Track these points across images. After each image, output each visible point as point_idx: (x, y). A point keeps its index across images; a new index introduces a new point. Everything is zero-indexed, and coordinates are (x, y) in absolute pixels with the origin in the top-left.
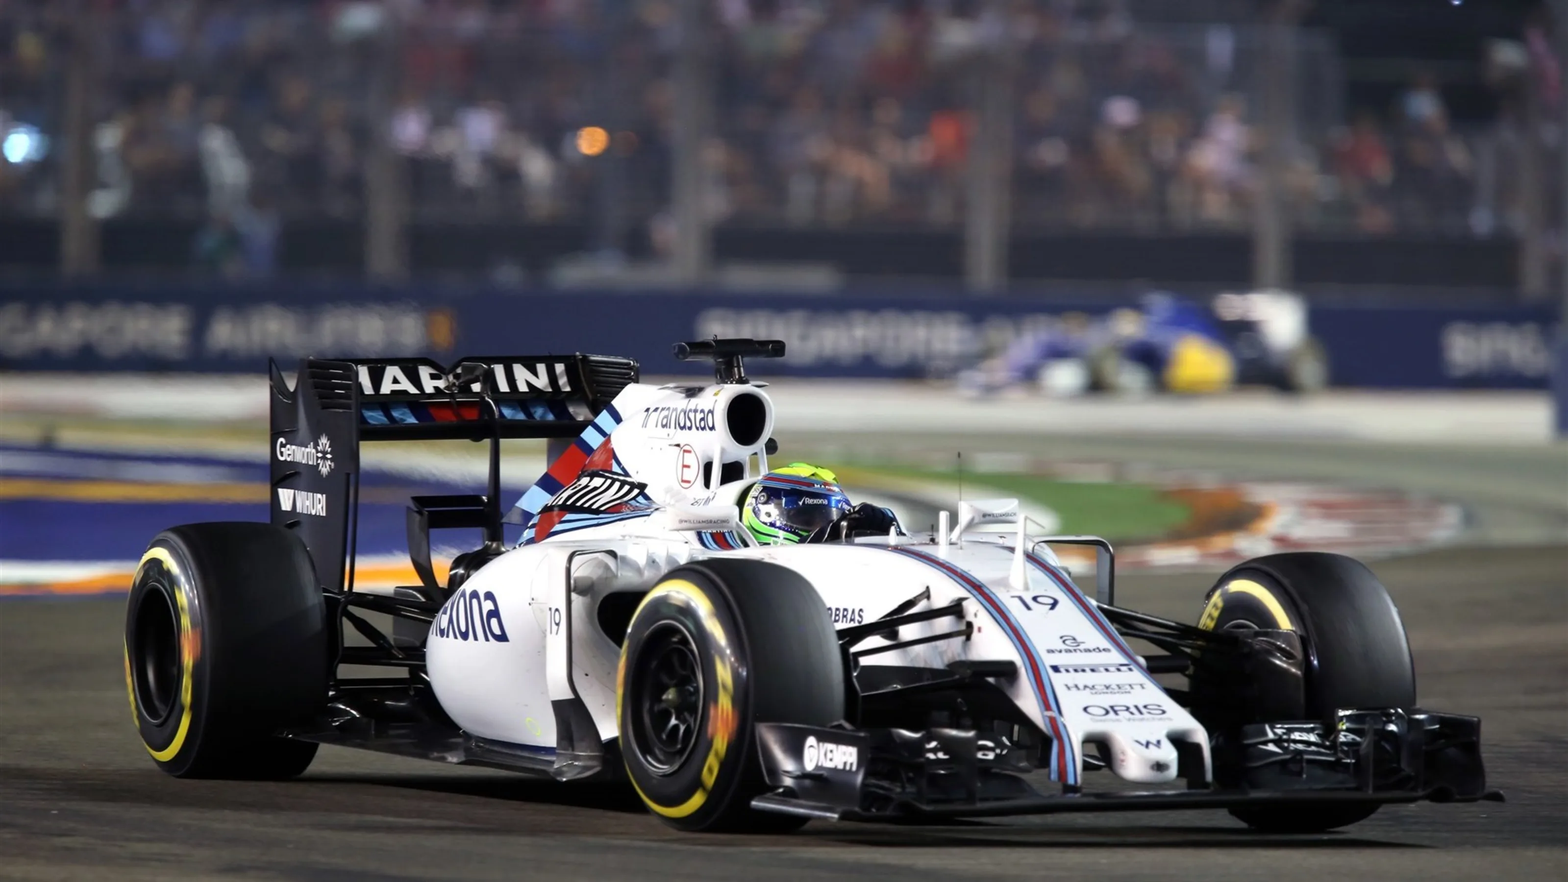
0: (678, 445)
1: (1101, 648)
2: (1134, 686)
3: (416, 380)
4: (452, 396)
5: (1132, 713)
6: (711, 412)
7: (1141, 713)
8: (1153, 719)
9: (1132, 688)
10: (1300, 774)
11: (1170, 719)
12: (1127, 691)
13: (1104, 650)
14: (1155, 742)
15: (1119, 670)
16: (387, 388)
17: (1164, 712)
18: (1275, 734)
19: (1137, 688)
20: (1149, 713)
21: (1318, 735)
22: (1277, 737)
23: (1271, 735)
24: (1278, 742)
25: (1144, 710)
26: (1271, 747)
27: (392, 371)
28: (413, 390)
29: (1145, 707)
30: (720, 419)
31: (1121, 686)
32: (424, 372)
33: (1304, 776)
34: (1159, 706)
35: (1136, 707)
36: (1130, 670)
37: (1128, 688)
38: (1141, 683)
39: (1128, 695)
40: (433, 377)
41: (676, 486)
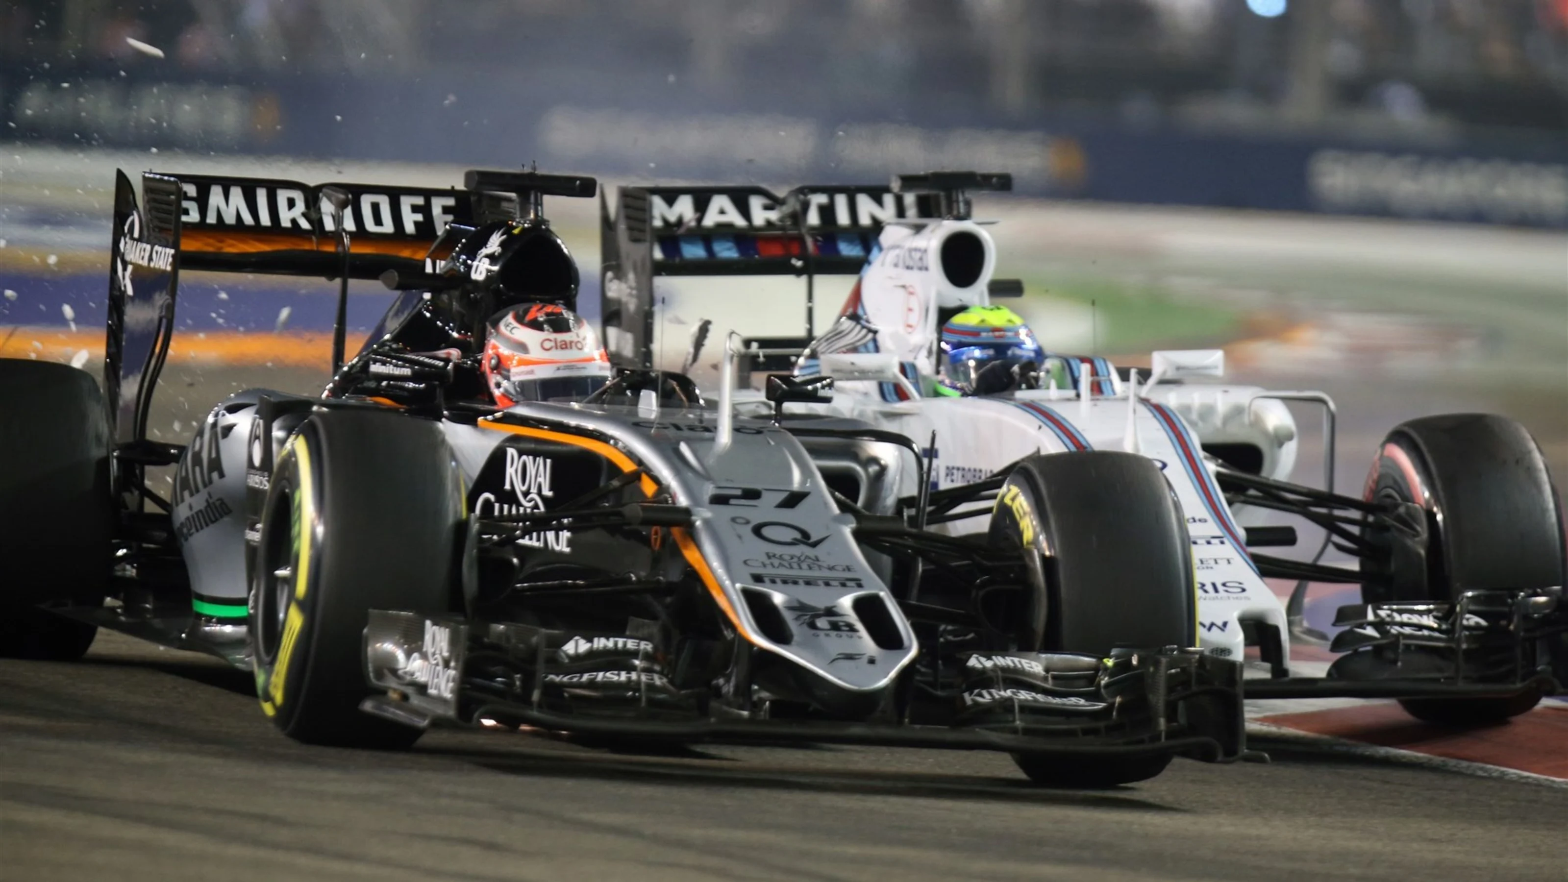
0: (904, 287)
1: (1197, 518)
2: (1219, 561)
3: (745, 211)
4: (782, 228)
5: (1206, 591)
6: (925, 251)
7: (1216, 591)
8: (1229, 598)
9: (1216, 562)
10: (1395, 662)
11: (1248, 598)
12: (1209, 566)
13: (1200, 520)
14: (1220, 624)
15: (1209, 543)
16: (711, 219)
17: (1244, 590)
18: (1376, 615)
19: (1223, 563)
20: (1227, 591)
21: (1435, 617)
22: (1378, 620)
23: (1371, 617)
24: (1379, 625)
25: (1220, 588)
26: (1370, 631)
27: (720, 202)
28: (739, 221)
29: (1224, 585)
30: (934, 261)
31: (1204, 560)
32: (756, 204)
33: (1399, 664)
34: (1240, 583)
35: (1214, 585)
36: (1222, 543)
37: (1212, 563)
38: (1228, 557)
39: (1209, 571)
40: (767, 208)
41: (901, 330)
